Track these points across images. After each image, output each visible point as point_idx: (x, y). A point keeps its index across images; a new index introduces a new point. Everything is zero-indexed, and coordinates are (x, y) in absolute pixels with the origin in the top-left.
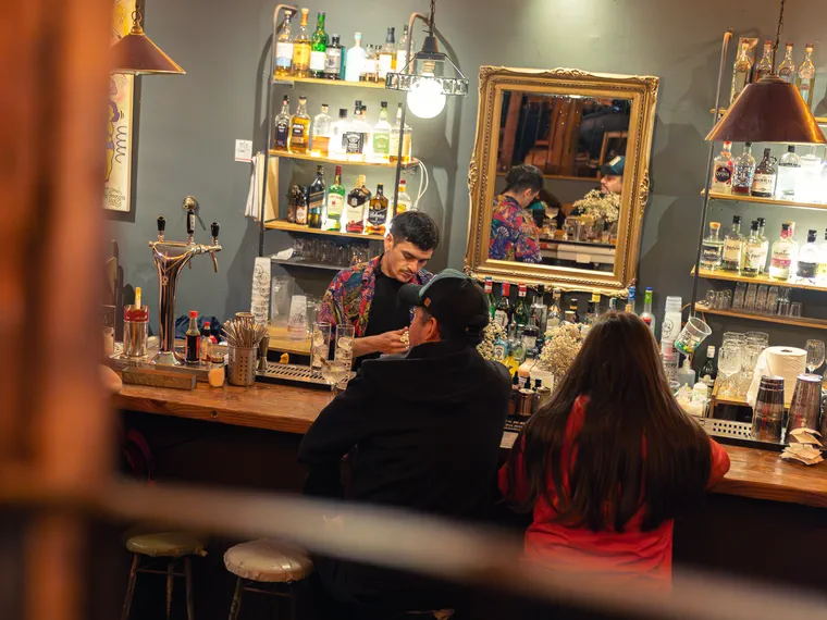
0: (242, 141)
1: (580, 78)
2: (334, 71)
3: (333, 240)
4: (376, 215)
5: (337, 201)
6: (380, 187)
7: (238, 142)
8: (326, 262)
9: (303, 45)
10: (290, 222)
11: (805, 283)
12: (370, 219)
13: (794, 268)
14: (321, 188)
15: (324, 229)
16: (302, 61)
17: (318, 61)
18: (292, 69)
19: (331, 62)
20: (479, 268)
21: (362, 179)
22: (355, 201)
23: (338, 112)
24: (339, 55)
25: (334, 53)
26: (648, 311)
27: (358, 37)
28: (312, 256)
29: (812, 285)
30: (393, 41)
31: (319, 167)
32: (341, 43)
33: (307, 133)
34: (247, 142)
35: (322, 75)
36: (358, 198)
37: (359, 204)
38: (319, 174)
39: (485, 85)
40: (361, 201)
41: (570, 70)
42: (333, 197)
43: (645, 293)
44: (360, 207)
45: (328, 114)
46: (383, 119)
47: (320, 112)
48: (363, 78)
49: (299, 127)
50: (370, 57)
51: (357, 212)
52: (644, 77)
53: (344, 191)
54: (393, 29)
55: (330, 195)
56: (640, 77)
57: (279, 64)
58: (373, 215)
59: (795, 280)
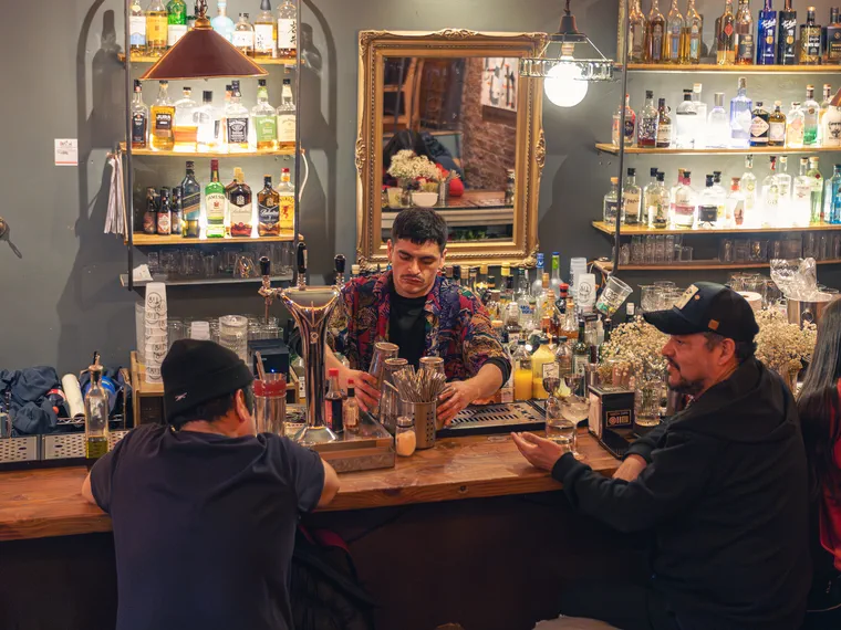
0: (63, 141)
1: (470, 38)
3: (217, 249)
4: (269, 213)
5: (221, 201)
6: (268, 179)
7: (57, 142)
9: (159, 18)
10: (150, 234)
11: (707, 226)
12: (261, 219)
13: (697, 213)
14: (195, 189)
15: (203, 238)
17: (176, 35)
18: (148, 48)
20: (375, 257)
22: (240, 200)
23: (202, 96)
26: (556, 277)
29: (713, 228)
30: (269, 8)
34: (69, 141)
36: (238, 194)
37: (245, 203)
38: (189, 172)
39: (366, 52)
40: (247, 198)
41: (459, 31)
42: (212, 198)
43: (552, 259)
44: (247, 206)
45: (192, 98)
46: (264, 100)
47: (180, 98)
49: (165, 117)
51: (244, 212)
52: (533, 34)
55: (209, 195)
56: (529, 34)
57: (133, 41)
58: (264, 213)
59: (698, 225)
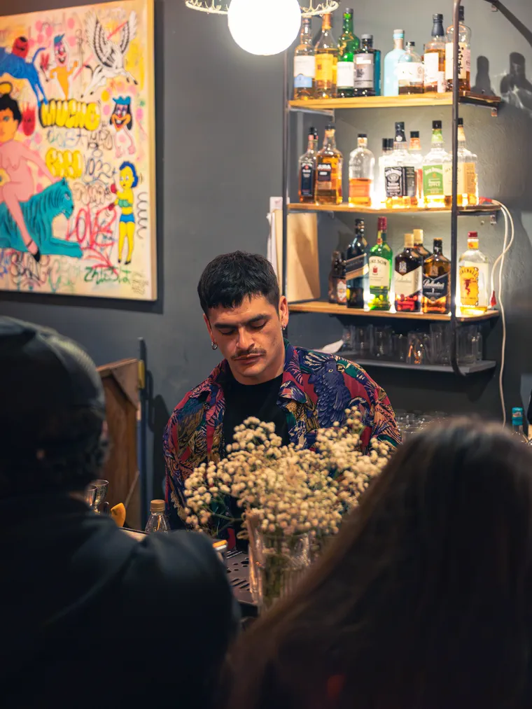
2: (365, 85)
3: (378, 323)
4: (432, 285)
5: (380, 267)
6: (437, 243)
8: (385, 358)
9: (326, 55)
10: (332, 302)
12: (426, 291)
14: (359, 251)
15: (367, 308)
16: (325, 77)
17: (345, 75)
18: (315, 90)
19: (359, 73)
21: (418, 236)
22: (403, 266)
23: (381, 144)
24: (369, 62)
25: (364, 60)
27: (397, 35)
28: (366, 350)
30: (440, 32)
31: (358, 221)
32: (374, 47)
33: (338, 176)
35: (350, 93)
36: (409, 262)
37: (408, 271)
38: (358, 231)
40: (412, 265)
42: (376, 261)
44: (411, 274)
45: (368, 147)
46: (436, 146)
47: (355, 147)
48: (403, 91)
49: (324, 167)
50: (411, 60)
51: (407, 281)
53: (391, 253)
54: (441, 17)
55: (371, 258)
57: (298, 84)
58: (428, 285)
